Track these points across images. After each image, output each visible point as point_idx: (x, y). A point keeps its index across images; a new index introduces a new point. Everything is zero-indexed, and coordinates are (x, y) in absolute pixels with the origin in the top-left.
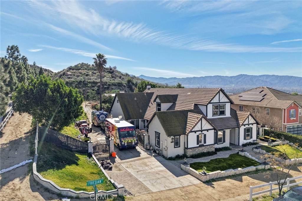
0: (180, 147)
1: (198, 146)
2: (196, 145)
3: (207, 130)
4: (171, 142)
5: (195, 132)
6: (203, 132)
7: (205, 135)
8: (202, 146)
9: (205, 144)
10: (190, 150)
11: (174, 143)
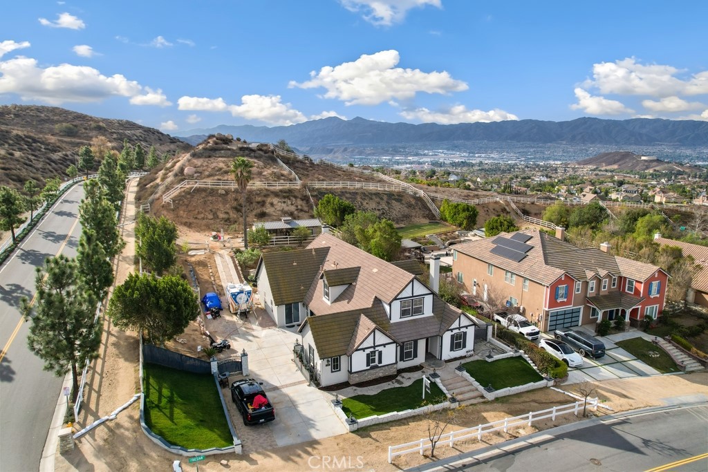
0: (340, 370)
1: (369, 368)
2: (365, 367)
3: (384, 345)
4: (326, 365)
5: (364, 349)
6: (377, 349)
7: (380, 353)
8: (376, 367)
9: (380, 365)
10: (356, 375)
11: (330, 367)
